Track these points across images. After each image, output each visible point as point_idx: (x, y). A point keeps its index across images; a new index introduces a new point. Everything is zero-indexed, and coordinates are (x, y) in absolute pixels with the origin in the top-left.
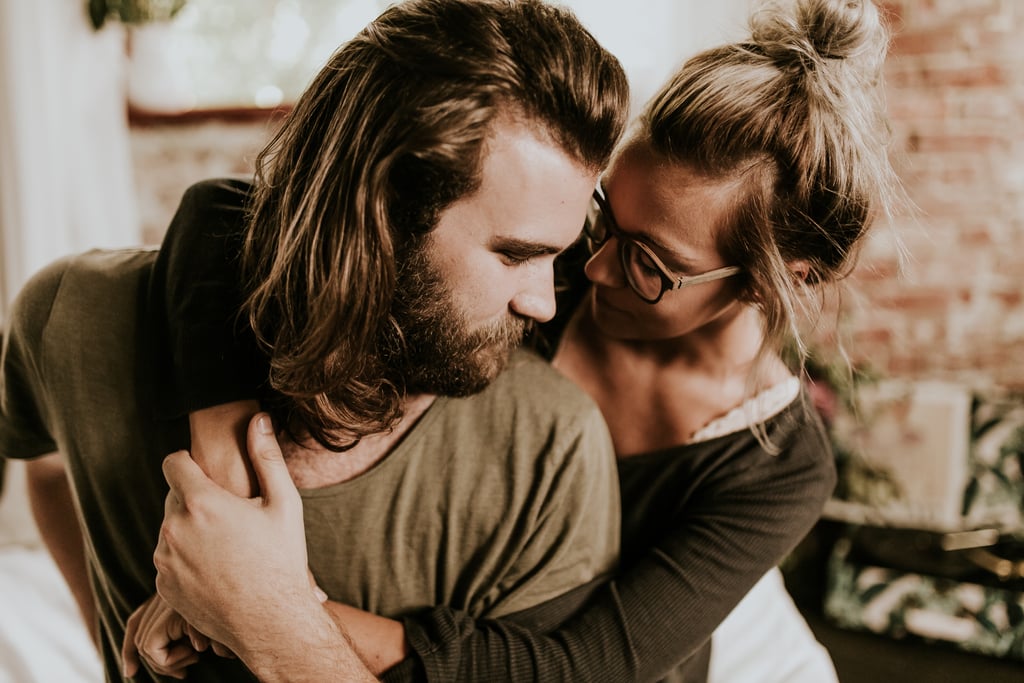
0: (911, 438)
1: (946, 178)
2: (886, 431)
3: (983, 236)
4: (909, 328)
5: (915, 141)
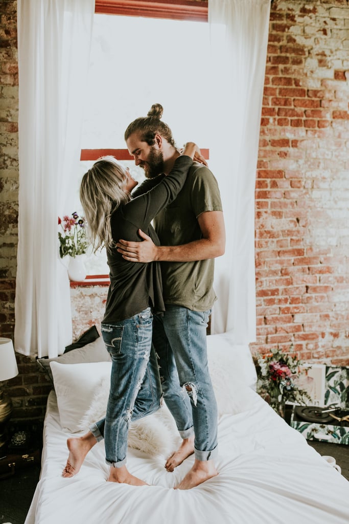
0: (310, 379)
1: (316, 300)
2: (302, 378)
3: (327, 316)
4: (307, 345)
5: (307, 287)
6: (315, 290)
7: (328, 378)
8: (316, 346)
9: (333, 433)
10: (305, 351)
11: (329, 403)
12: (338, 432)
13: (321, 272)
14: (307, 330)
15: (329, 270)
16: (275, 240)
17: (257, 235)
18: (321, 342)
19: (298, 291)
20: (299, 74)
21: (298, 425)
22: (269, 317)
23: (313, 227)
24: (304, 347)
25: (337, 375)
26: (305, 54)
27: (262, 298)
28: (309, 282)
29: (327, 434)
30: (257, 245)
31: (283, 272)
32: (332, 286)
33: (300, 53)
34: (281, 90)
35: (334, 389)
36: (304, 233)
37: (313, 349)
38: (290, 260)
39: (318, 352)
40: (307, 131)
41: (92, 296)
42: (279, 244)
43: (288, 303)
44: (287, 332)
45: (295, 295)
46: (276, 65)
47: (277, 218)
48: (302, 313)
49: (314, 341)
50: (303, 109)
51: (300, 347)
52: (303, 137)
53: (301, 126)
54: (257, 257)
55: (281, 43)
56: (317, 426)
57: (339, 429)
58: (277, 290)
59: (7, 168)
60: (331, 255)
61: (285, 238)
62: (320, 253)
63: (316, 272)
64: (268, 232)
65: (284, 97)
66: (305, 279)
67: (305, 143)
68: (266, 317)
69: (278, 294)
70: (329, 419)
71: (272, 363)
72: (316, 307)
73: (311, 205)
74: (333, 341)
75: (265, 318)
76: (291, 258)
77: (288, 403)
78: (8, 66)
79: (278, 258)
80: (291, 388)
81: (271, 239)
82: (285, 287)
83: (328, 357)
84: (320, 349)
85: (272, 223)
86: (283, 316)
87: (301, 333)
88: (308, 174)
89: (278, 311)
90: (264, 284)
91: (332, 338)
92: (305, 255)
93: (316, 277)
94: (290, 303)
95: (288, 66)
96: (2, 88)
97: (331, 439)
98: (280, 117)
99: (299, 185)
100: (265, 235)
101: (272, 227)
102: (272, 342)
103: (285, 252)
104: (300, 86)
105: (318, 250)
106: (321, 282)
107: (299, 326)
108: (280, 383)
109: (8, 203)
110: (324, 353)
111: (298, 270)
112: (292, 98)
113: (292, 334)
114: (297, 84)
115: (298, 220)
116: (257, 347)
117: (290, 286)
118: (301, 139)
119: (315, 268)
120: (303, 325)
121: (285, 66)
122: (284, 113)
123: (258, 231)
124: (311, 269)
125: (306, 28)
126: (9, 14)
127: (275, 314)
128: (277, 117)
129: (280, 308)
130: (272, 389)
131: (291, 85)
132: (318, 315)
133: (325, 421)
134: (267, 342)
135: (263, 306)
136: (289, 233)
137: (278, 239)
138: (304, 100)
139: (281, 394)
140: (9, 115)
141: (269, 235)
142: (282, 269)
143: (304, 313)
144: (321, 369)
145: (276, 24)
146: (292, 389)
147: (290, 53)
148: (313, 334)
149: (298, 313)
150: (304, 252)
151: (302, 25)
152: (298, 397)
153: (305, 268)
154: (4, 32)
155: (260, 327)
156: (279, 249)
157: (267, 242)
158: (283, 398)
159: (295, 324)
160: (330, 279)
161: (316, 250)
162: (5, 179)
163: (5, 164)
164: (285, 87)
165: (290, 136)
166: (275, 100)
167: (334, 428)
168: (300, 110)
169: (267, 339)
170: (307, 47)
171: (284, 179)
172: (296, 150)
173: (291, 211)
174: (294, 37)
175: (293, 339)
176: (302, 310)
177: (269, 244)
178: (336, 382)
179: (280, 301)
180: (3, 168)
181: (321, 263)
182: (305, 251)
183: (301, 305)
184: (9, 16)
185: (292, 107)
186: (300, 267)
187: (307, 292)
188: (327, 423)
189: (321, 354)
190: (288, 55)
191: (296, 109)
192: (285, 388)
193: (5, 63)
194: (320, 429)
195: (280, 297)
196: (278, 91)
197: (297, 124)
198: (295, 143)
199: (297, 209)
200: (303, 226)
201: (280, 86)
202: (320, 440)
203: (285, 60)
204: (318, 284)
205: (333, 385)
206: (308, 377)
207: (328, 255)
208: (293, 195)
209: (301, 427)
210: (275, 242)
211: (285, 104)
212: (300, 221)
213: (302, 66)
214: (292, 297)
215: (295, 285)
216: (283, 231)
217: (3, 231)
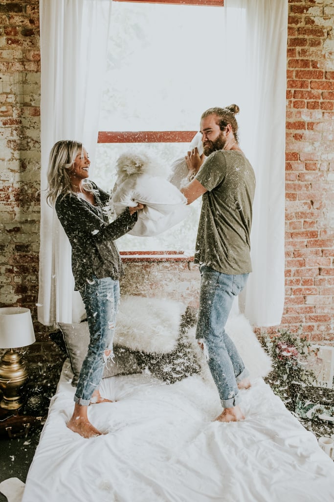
0: (319, 360)
1: (329, 282)
4: (318, 326)
5: (320, 269)
6: (328, 272)
8: (328, 328)
10: (316, 332)
14: (319, 312)
16: (288, 222)
18: (333, 324)
19: (310, 272)
20: (317, 55)
21: (303, 404)
23: (327, 209)
24: (315, 328)
26: (324, 36)
28: (322, 264)
31: (296, 253)
33: (319, 34)
34: (297, 71)
37: (324, 331)
38: (303, 242)
39: (330, 334)
40: (323, 113)
42: (292, 226)
43: (300, 284)
44: (298, 313)
45: (307, 277)
46: (293, 48)
47: (291, 201)
48: (314, 295)
49: (326, 323)
50: (320, 91)
51: (310, 328)
52: (319, 119)
53: (319, 109)
55: (299, 25)
56: (322, 407)
58: (289, 271)
59: (30, 149)
61: (298, 220)
63: (330, 255)
65: (301, 79)
66: (318, 261)
67: (321, 124)
69: (290, 276)
71: (279, 343)
72: (329, 289)
73: (326, 188)
76: (304, 240)
77: (294, 382)
78: (32, 53)
79: (291, 240)
80: (297, 367)
82: (298, 269)
84: (331, 331)
86: (294, 296)
87: (312, 314)
88: (324, 157)
89: (289, 292)
92: (319, 237)
93: (330, 259)
94: (302, 285)
95: (306, 47)
96: (26, 74)
98: (296, 100)
99: (314, 168)
102: (283, 322)
103: (298, 234)
104: (318, 68)
105: (332, 232)
107: (310, 308)
108: (286, 363)
109: (30, 182)
111: (311, 252)
112: (310, 80)
113: (303, 315)
114: (314, 66)
115: (312, 203)
117: (303, 268)
118: (318, 121)
119: (328, 250)
120: (315, 307)
121: (303, 48)
122: (300, 95)
124: (324, 252)
125: (325, 9)
126: (33, 4)
127: (286, 295)
128: (293, 100)
129: (291, 289)
130: (279, 368)
131: (309, 67)
132: (331, 297)
136: (302, 215)
137: (291, 221)
138: (321, 82)
140: (32, 99)
142: (295, 251)
143: (317, 294)
145: (295, 5)
146: (299, 370)
147: (308, 35)
148: (325, 316)
149: (310, 294)
150: (317, 235)
151: (321, 5)
152: (304, 377)
153: (319, 250)
154: (28, 21)
156: (292, 231)
158: (288, 377)
159: (306, 306)
161: (330, 233)
162: (29, 160)
163: (28, 146)
164: (302, 69)
165: (305, 118)
166: (291, 82)
168: (317, 92)
170: (327, 28)
171: (299, 161)
172: (312, 132)
173: (306, 193)
174: (312, 18)
175: (304, 319)
176: (314, 292)
179: (291, 282)
180: (26, 149)
182: (319, 233)
183: (313, 286)
184: (33, 6)
185: (309, 89)
186: (314, 249)
187: (320, 274)
189: (332, 336)
190: (306, 37)
191: (313, 91)
192: (291, 368)
193: (29, 51)
194: (325, 410)
195: (292, 278)
196: (294, 74)
197: (314, 106)
198: (311, 126)
199: (311, 191)
200: (317, 209)
201: (297, 69)
202: (324, 421)
203: (302, 42)
204: (332, 267)
206: (318, 358)
208: (307, 177)
209: (306, 406)
210: (289, 224)
211: (302, 86)
212: (315, 204)
213: (320, 47)
214: (303, 278)
215: (307, 267)
216: (297, 213)
217: (25, 209)
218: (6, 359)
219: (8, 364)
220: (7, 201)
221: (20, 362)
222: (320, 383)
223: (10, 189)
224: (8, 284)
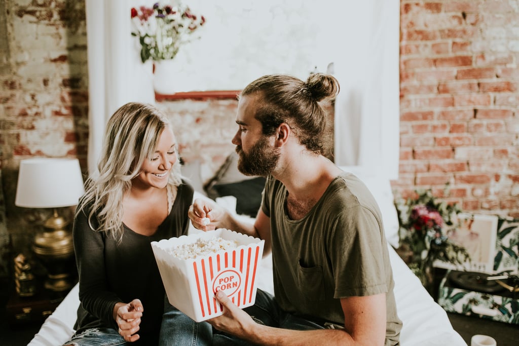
0: (473, 235)
1: (489, 129)
2: (463, 233)
3: (504, 152)
4: (473, 190)
5: (475, 111)
6: (487, 114)
7: (501, 235)
8: (487, 193)
9: (501, 308)
10: (469, 198)
11: (501, 268)
12: (508, 307)
13: (497, 89)
14: (474, 170)
15: (509, 87)
16: (429, 43)
17: (405, 37)
18: (495, 187)
19: (461, 116)
21: (450, 292)
22: (419, 150)
23: (486, 25)
24: (469, 192)
25: (514, 231)
27: (410, 124)
28: (479, 104)
29: (492, 308)
30: (403, 51)
31: (441, 88)
32: (513, 110)
35: (509, 251)
36: (473, 34)
37: (482, 196)
38: (451, 72)
39: (489, 202)
41: (182, 113)
42: (436, 49)
43: (447, 131)
44: (445, 172)
45: (457, 120)
47: (433, 12)
48: (467, 145)
49: (483, 186)
51: (462, 193)
54: (403, 67)
56: (478, 296)
57: (510, 302)
58: (431, 113)
60: (513, 65)
61: (444, 41)
62: (496, 62)
63: (490, 90)
64: (420, 32)
66: (472, 99)
68: (416, 149)
69: (432, 119)
70: (497, 288)
71: (416, 207)
72: (487, 139)
74: (512, 187)
75: (414, 152)
76: (452, 69)
77: (438, 264)
79: (434, 68)
80: (442, 241)
81: (424, 42)
82: (444, 109)
83: (503, 207)
84: (492, 197)
85: (424, 19)
86: (439, 148)
87: (465, 174)
89: (431, 142)
90: (413, 104)
91: (510, 182)
92: (474, 66)
93: (489, 96)
94: (450, 132)
97: (498, 316)
100: (415, 35)
101: (426, 25)
102: (423, 183)
103: (443, 60)
105: (493, 58)
106: (498, 103)
107: (462, 164)
108: (426, 234)
110: (498, 202)
111: (463, 86)
113: (451, 174)
115: (464, 15)
116: (401, 190)
117: (451, 108)
119: (488, 84)
120: (468, 164)
123: (405, 31)
124: (482, 86)
127: (427, 145)
129: (435, 139)
130: (416, 242)
132: (491, 150)
133: (490, 290)
134: (415, 184)
135: (411, 134)
136: (450, 34)
137: (433, 42)
139: (425, 248)
141: (420, 36)
142: (439, 85)
143: (471, 145)
144: (490, 223)
146: (444, 244)
148: (482, 176)
149: (462, 145)
150: (471, 61)
152: (451, 254)
153: (473, 83)
155: (405, 162)
156: (436, 56)
157: (417, 47)
158: (429, 255)
159: (457, 162)
160: (511, 99)
161: (489, 58)
167: (503, 300)
169: (415, 179)
173: (455, 2)
175: (452, 180)
176: (467, 142)
177: (421, 49)
178: (512, 242)
179: (435, 128)
181: (497, 77)
182: (474, 59)
183: (465, 134)
186: (465, 82)
187: (475, 117)
188: (493, 293)
189: (493, 204)
192: (433, 242)
194: (482, 300)
195: (436, 122)
200: (473, 24)
202: (481, 316)
204: (492, 107)
205: (507, 245)
206: (472, 234)
207: (509, 66)
209: (455, 296)
210: (430, 46)
212: (468, 17)
214: (452, 123)
215: (458, 108)
216: (442, 31)
217: (73, 29)
218: (48, 224)
219: (51, 230)
220: (50, 20)
221: (67, 228)
222: (475, 265)
223: (53, 4)
224: (55, 131)
